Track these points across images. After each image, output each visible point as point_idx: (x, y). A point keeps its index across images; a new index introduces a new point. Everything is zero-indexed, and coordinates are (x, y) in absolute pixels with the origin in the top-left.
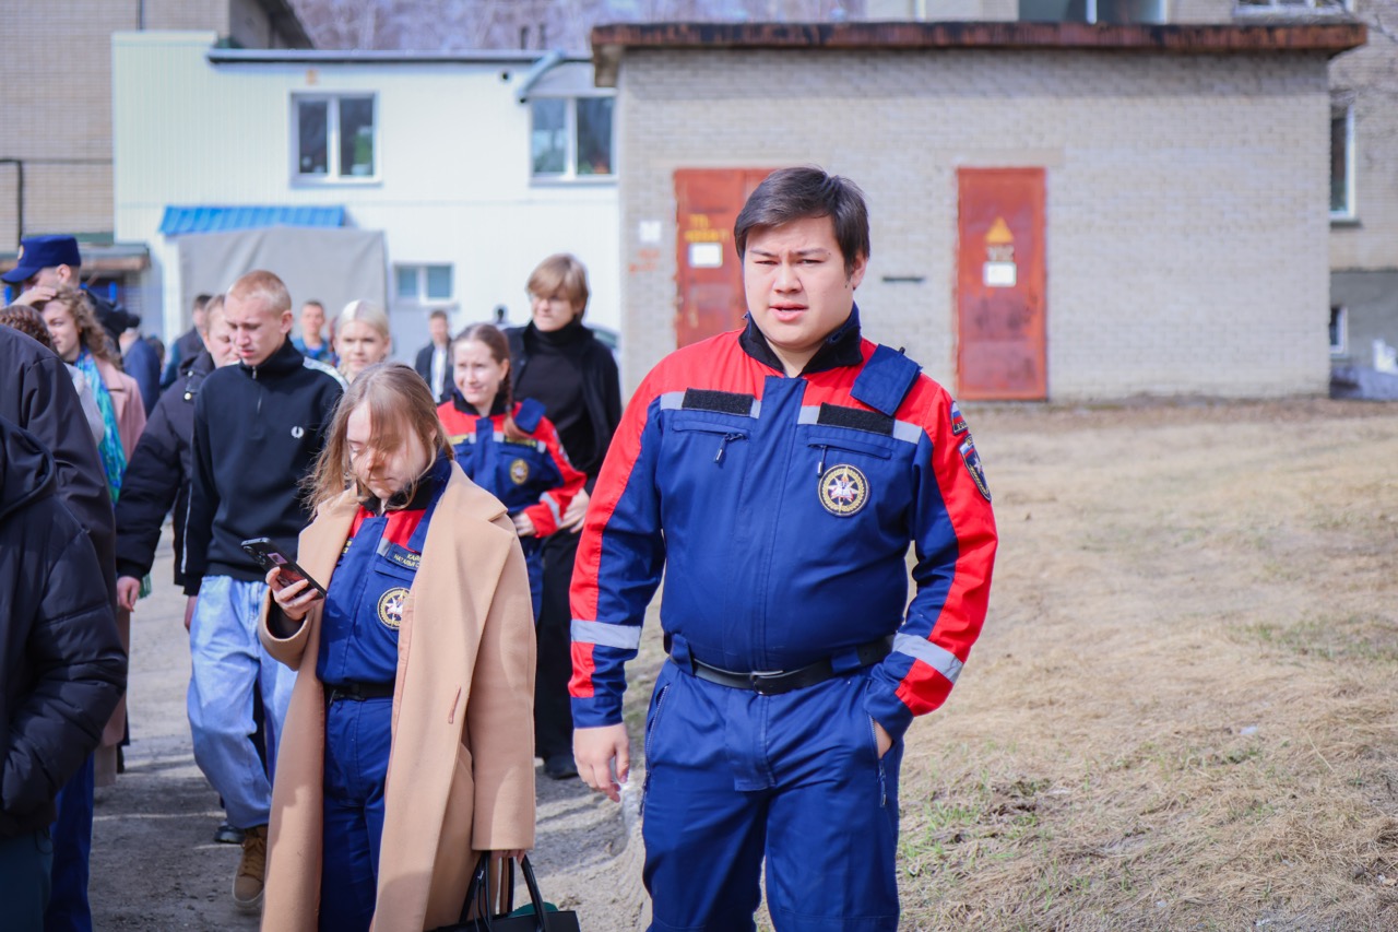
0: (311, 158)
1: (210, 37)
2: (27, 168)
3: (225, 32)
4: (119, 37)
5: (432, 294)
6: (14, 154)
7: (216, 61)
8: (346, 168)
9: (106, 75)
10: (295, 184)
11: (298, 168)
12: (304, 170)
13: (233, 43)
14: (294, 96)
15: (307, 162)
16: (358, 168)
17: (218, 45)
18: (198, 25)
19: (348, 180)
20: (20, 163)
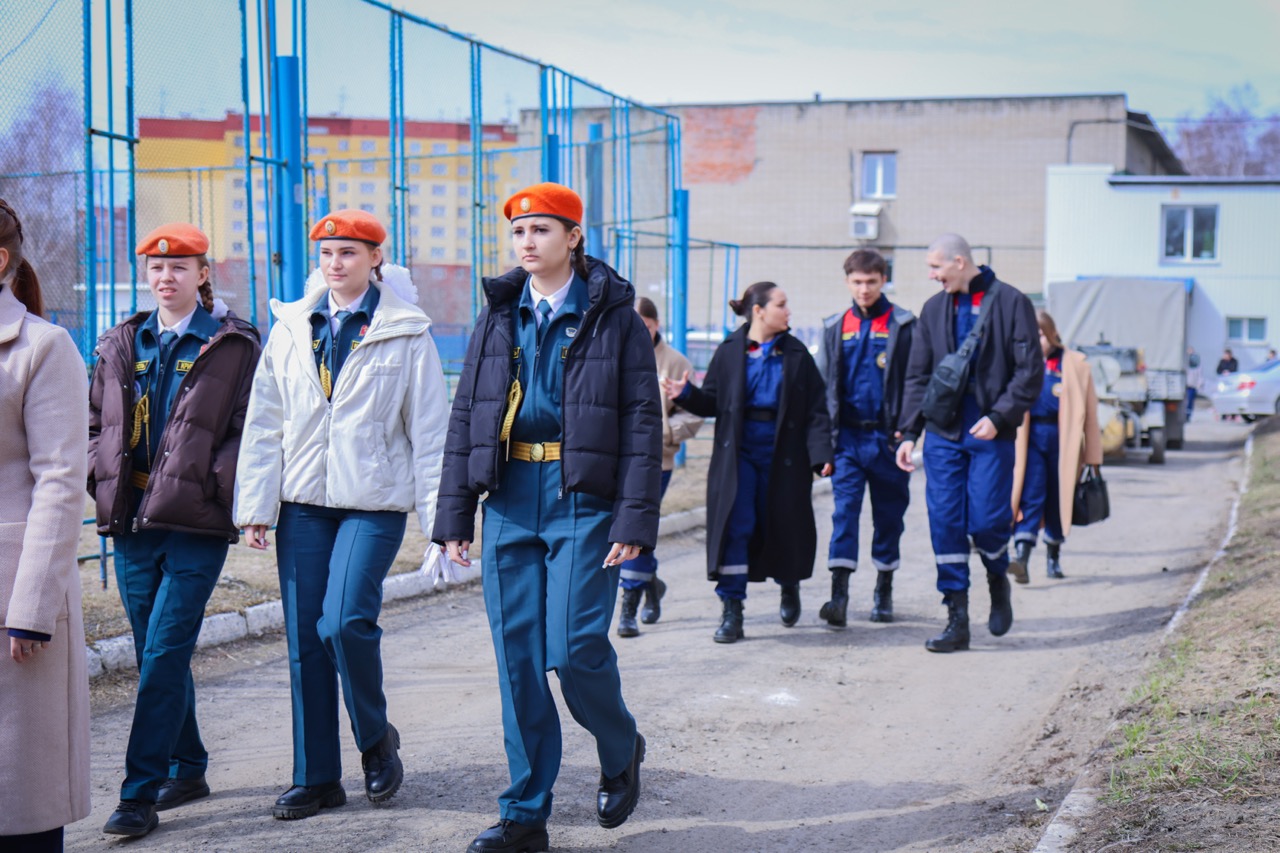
0: (1173, 246)
1: (1110, 169)
2: (994, 253)
3: (1122, 166)
4: (1052, 169)
5: (1251, 336)
6: (986, 243)
7: (1113, 184)
8: (1197, 253)
9: (1042, 193)
10: (1162, 263)
11: (1164, 252)
12: (1168, 254)
13: (1127, 172)
14: (1164, 207)
15: (1171, 249)
16: (1205, 254)
17: (1116, 174)
18: (1105, 161)
19: (1198, 261)
20: (989, 249)
